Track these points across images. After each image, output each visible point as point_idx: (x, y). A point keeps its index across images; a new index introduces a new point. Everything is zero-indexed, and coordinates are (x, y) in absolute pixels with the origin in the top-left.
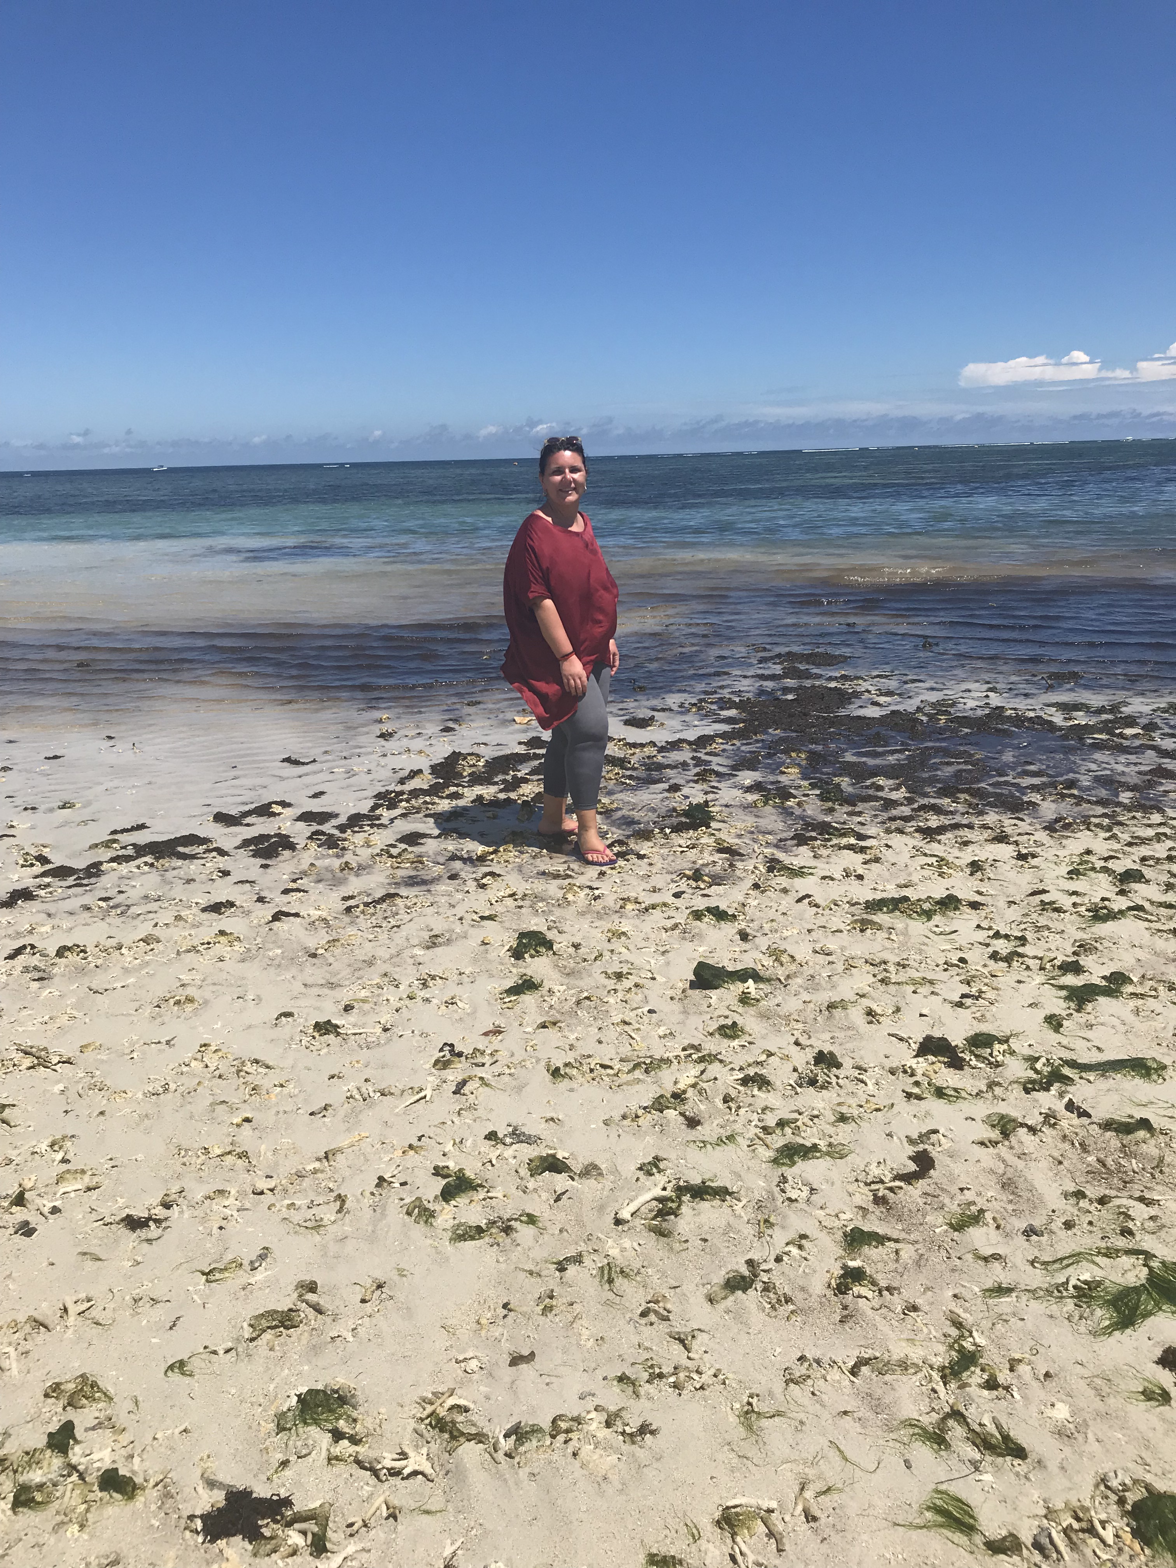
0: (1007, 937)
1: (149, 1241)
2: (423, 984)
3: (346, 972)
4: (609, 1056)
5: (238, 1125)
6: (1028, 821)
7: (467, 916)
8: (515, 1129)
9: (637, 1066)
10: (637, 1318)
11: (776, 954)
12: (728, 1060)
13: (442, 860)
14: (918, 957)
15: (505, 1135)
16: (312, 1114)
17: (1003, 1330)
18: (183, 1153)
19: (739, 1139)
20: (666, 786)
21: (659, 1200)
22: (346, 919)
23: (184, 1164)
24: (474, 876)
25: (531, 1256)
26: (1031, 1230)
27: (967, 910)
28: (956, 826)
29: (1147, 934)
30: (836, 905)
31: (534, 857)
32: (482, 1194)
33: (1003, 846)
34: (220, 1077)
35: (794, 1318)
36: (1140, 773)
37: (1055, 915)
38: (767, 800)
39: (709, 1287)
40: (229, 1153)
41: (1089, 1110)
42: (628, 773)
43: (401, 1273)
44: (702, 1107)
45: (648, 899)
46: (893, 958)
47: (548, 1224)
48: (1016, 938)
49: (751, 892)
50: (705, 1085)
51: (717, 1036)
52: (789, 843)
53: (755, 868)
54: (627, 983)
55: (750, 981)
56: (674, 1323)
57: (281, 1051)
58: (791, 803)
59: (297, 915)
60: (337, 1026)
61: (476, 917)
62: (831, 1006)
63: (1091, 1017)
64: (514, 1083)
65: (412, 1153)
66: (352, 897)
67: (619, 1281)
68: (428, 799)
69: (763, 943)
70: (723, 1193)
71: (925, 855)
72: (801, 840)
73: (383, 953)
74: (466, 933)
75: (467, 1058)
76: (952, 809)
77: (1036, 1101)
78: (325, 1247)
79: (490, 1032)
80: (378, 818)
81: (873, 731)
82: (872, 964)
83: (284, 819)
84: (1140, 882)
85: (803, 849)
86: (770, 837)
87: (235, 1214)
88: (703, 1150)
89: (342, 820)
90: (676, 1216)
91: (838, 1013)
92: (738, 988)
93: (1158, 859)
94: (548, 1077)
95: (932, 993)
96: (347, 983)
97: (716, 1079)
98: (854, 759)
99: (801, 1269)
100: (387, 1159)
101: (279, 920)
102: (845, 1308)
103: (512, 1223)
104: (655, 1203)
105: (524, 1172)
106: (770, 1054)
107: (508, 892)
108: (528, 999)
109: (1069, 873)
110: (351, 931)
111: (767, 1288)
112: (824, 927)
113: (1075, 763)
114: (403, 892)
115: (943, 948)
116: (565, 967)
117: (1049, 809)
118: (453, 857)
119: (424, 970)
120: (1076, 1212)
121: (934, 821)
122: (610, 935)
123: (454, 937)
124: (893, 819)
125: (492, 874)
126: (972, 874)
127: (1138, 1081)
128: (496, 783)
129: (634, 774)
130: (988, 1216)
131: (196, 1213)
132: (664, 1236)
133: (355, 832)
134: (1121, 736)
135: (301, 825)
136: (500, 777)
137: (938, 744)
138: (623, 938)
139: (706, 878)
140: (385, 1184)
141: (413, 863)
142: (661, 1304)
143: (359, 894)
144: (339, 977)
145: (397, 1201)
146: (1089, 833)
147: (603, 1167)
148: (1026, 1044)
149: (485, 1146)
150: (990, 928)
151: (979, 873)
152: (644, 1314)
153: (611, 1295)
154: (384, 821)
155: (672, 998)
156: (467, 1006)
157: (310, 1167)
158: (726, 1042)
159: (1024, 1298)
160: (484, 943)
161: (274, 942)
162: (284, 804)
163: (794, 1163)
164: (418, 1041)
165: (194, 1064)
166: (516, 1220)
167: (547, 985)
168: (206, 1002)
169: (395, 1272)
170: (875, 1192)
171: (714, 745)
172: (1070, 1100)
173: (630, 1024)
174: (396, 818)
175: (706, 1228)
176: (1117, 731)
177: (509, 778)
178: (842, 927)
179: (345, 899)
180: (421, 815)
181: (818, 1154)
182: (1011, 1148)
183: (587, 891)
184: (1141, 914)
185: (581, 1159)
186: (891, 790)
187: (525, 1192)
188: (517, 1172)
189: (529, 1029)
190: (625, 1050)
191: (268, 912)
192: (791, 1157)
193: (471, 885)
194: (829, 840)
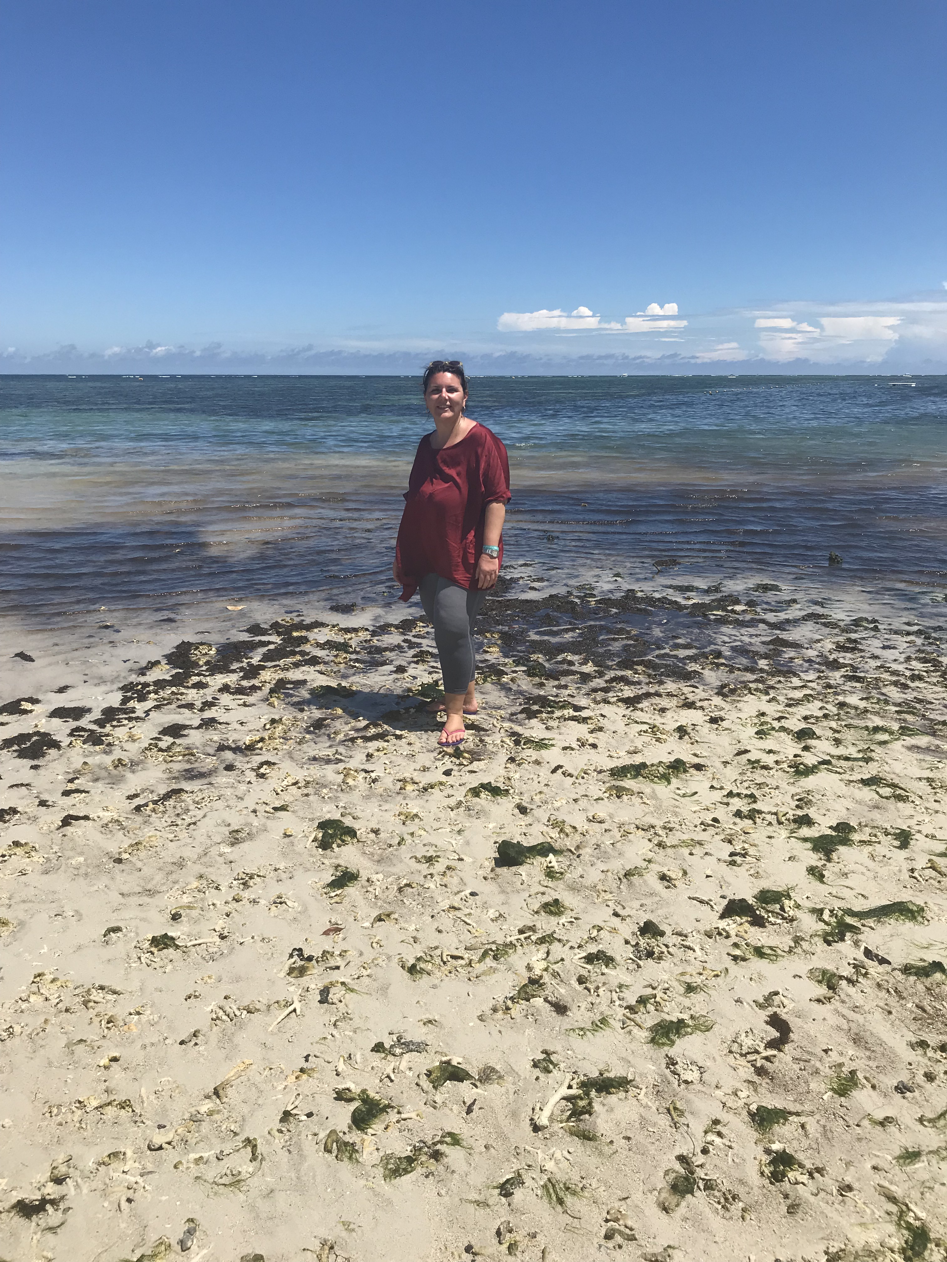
0: (738, 795)
1: (52, 1229)
2: (244, 884)
3: (159, 877)
4: (454, 946)
5: (106, 1068)
6: (701, 688)
7: (258, 807)
8: (399, 1039)
9: (485, 954)
10: (603, 1242)
11: (559, 825)
12: (565, 938)
13: (212, 751)
14: (676, 820)
15: (392, 1046)
16: (182, 1043)
17: (933, 1199)
18: (55, 1110)
19: (611, 1021)
20: (391, 668)
21: (567, 1099)
22: (139, 819)
23: (60, 1124)
24: (250, 766)
25: (471, 1183)
26: (905, 1088)
27: (692, 771)
28: (648, 695)
29: (842, 784)
30: (585, 773)
31: (299, 743)
32: (393, 1116)
33: (692, 711)
34: (67, 1010)
35: (748, 1217)
36: (763, 643)
37: (765, 772)
38: (486, 677)
39: (656, 1193)
40: (109, 1104)
41: (886, 957)
42: (354, 656)
43: (347, 1226)
44: (563, 991)
45: (425, 779)
46: (659, 823)
47: (471, 1141)
48: (746, 796)
49: (508, 765)
50: (555, 967)
51: (543, 914)
52: (519, 716)
53: (502, 742)
54: (440, 867)
55: (551, 855)
56: (643, 1243)
57: (123, 972)
58: (505, 679)
59: (86, 818)
60: (173, 939)
61: (268, 809)
62: (628, 874)
63: (841, 866)
64: (376, 985)
65: (305, 1077)
66: (136, 796)
67: (569, 1200)
68: (174, 689)
69: (542, 814)
70: (623, 1083)
71: (636, 722)
72: (531, 715)
73: (189, 853)
74: (264, 825)
75: (318, 962)
76: (634, 680)
77: (839, 952)
78: (253, 1208)
79: (329, 930)
80: (133, 710)
81: (542, 612)
82: (643, 830)
83: (37, 716)
84: (813, 738)
85: (534, 721)
86: (502, 712)
87: (140, 1180)
88: (584, 1037)
89: (96, 714)
90: (590, 1114)
91: (635, 879)
92: (539, 862)
93: (817, 717)
94: (406, 975)
95: (706, 854)
96: (164, 888)
97: (562, 960)
98: (537, 638)
99: (730, 1160)
100: (281, 1087)
101: (69, 824)
102: (786, 1196)
103: (439, 1147)
104: (564, 1102)
105: (426, 1084)
106: (600, 929)
107: (290, 780)
108: (352, 891)
109: (757, 733)
110: (148, 831)
111: (709, 1186)
112: (586, 796)
113: (710, 636)
114: (186, 786)
115: (694, 809)
116: (372, 854)
117: (712, 677)
118: (222, 748)
119: (239, 869)
120: (929, 1063)
121: (628, 692)
122: (403, 817)
123: (254, 830)
124: (595, 690)
125: (268, 763)
126: (680, 738)
127: (909, 924)
128: (234, 671)
129: (359, 657)
130: (860, 1075)
131: (94, 1185)
132: (590, 1139)
133: (114, 726)
134: (733, 611)
135: (56, 721)
136: (235, 666)
137: (598, 623)
138: (417, 820)
139: (466, 755)
140: (291, 1119)
141: (184, 755)
142: (621, 1222)
143: (143, 791)
144: (154, 882)
145: (310, 1137)
146: (752, 696)
147: (498, 1068)
148: (804, 897)
149: (376, 1059)
150: (722, 788)
151: (687, 737)
152: (608, 1237)
153: (567, 1219)
154: (140, 713)
155: (485, 878)
156: (296, 904)
157: (204, 1109)
158: (553, 920)
159: (934, 1162)
160: (286, 836)
161: (73, 849)
162: (34, 701)
163: (673, 1043)
164: (262, 948)
165: (33, 998)
166: (441, 1142)
167: (364, 875)
168: (21, 924)
169: (340, 1227)
170: (753, 1063)
171: (418, 629)
172: (866, 948)
173: (459, 909)
174: (150, 710)
175: (623, 1124)
176: (730, 608)
177: (244, 665)
178: (600, 794)
179: (130, 797)
180: (174, 706)
181: (689, 1030)
182: (843, 1002)
183: (363, 774)
184: (830, 767)
185: (475, 1063)
186: (581, 664)
187: (435, 1108)
188: (417, 1084)
189: (367, 924)
190: (467, 939)
191: (55, 817)
192: (666, 1035)
193: (251, 776)
194: (553, 712)
